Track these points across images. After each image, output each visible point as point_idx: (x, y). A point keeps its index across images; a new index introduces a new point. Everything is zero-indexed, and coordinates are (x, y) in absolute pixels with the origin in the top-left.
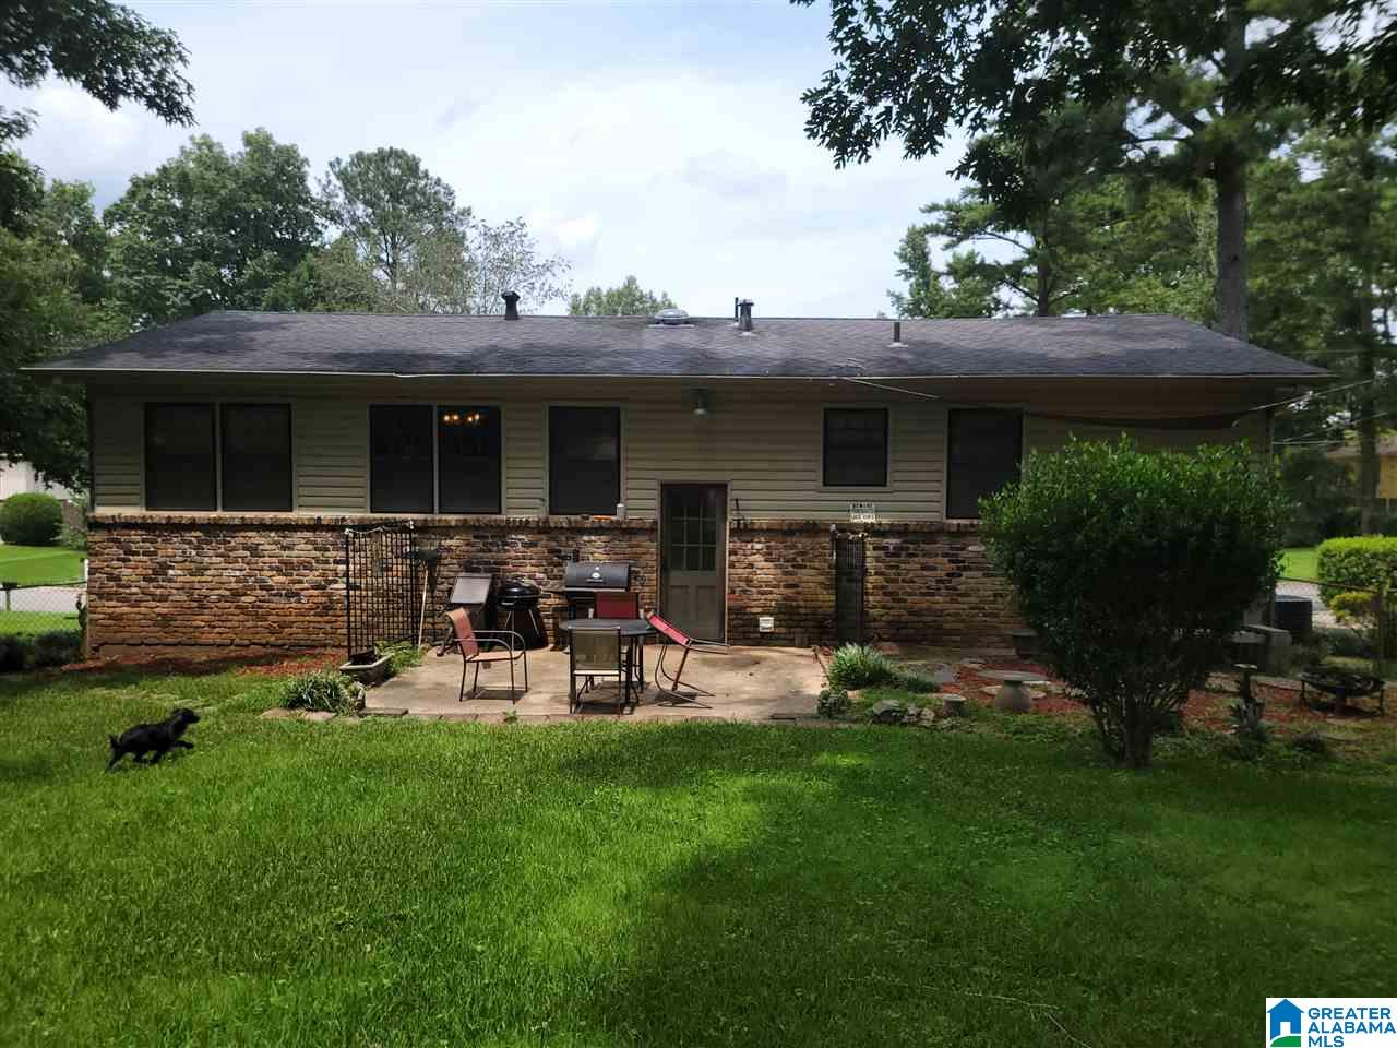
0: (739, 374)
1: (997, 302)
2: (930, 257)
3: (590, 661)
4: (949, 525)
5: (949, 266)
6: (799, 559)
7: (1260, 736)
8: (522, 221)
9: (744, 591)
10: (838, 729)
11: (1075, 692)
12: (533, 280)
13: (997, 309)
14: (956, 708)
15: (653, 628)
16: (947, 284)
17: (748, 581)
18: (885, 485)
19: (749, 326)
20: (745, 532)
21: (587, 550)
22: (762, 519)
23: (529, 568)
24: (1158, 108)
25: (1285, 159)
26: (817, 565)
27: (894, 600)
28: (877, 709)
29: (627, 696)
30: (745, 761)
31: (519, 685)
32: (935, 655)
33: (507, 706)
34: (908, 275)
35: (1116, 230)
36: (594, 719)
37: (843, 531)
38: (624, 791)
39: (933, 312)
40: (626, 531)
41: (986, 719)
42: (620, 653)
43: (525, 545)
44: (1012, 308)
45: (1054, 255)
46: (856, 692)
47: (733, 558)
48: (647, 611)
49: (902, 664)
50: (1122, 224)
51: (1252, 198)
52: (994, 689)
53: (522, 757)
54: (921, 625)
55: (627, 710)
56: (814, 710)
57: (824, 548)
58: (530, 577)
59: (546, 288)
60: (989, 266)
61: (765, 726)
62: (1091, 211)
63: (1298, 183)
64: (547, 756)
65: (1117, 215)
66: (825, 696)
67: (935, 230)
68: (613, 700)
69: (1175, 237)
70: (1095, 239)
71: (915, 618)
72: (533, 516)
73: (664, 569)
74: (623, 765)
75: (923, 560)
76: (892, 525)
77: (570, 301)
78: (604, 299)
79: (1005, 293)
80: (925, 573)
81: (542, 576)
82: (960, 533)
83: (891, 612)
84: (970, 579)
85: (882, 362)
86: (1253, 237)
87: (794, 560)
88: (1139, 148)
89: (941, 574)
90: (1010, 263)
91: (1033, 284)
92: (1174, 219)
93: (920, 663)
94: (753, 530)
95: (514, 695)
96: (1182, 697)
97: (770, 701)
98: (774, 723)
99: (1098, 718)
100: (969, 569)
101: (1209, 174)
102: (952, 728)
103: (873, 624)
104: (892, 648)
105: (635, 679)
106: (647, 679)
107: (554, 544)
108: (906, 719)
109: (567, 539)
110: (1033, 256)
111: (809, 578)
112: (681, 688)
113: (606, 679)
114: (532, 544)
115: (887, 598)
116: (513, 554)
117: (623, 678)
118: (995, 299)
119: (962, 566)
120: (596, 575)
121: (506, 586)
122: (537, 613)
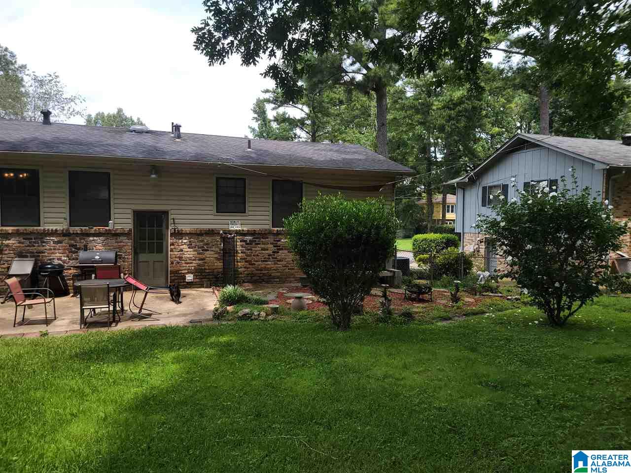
0: (173, 159)
1: (295, 135)
2: (267, 112)
3: (92, 301)
4: (274, 230)
5: (275, 117)
6: (205, 247)
7: (390, 313)
8: (56, 74)
9: (178, 263)
10: (222, 325)
11: (322, 300)
12: (64, 105)
13: (295, 138)
14: (275, 311)
15: (128, 283)
16: (274, 125)
17: (180, 258)
18: (245, 212)
19: (179, 137)
20: (178, 234)
21: (92, 244)
22: (186, 228)
23: (58, 255)
24: (354, 60)
25: (400, 87)
26: (214, 249)
27: (250, 264)
28: (240, 314)
29: (114, 317)
30: (174, 344)
31: (50, 316)
32: (268, 287)
33: (43, 328)
34: (257, 120)
35: (341, 108)
36: (94, 330)
37: (225, 233)
38: (108, 366)
39: (268, 137)
40: (116, 235)
41: (287, 314)
42: (109, 296)
43: (55, 242)
44: (301, 138)
45: (317, 117)
46: (231, 307)
47: (172, 247)
48: (125, 274)
49: (253, 292)
50: (344, 106)
51: (389, 101)
52: (291, 301)
53: (49, 354)
54: (261, 275)
55: (114, 324)
56: (211, 317)
57: (218, 241)
58: (58, 259)
59: (71, 110)
60: (291, 119)
61: (185, 326)
62: (331, 99)
63: (406, 97)
64: (64, 352)
65: (341, 102)
66: (216, 310)
67: (268, 101)
68: (106, 320)
69: (363, 114)
70: (332, 111)
71: (259, 272)
72: (59, 228)
73: (136, 253)
74: (108, 353)
75: (263, 246)
76: (248, 231)
77: (86, 118)
78: (106, 118)
79: (298, 131)
80: (263, 252)
81: (65, 258)
82: (278, 233)
83: (249, 270)
84: (282, 254)
85: (242, 157)
86: (390, 117)
87: (203, 247)
88: (348, 75)
89: (270, 252)
90: (300, 118)
91: (309, 129)
92: (362, 106)
93: (261, 292)
94: (182, 234)
95: (47, 322)
96: (362, 299)
97: (190, 314)
98: (191, 324)
99: (331, 310)
100: (282, 249)
101: (373, 89)
102: (273, 319)
103: (240, 275)
104: (249, 286)
105: (118, 309)
106: (126, 308)
107: (72, 242)
108: (253, 318)
109: (80, 240)
110: (309, 116)
111: (211, 256)
112: (143, 311)
113: (103, 309)
114: (59, 242)
115: (246, 263)
116: (48, 247)
117: (111, 308)
118: (294, 133)
119: (279, 248)
120: (97, 257)
121: (44, 264)
122: (63, 278)
